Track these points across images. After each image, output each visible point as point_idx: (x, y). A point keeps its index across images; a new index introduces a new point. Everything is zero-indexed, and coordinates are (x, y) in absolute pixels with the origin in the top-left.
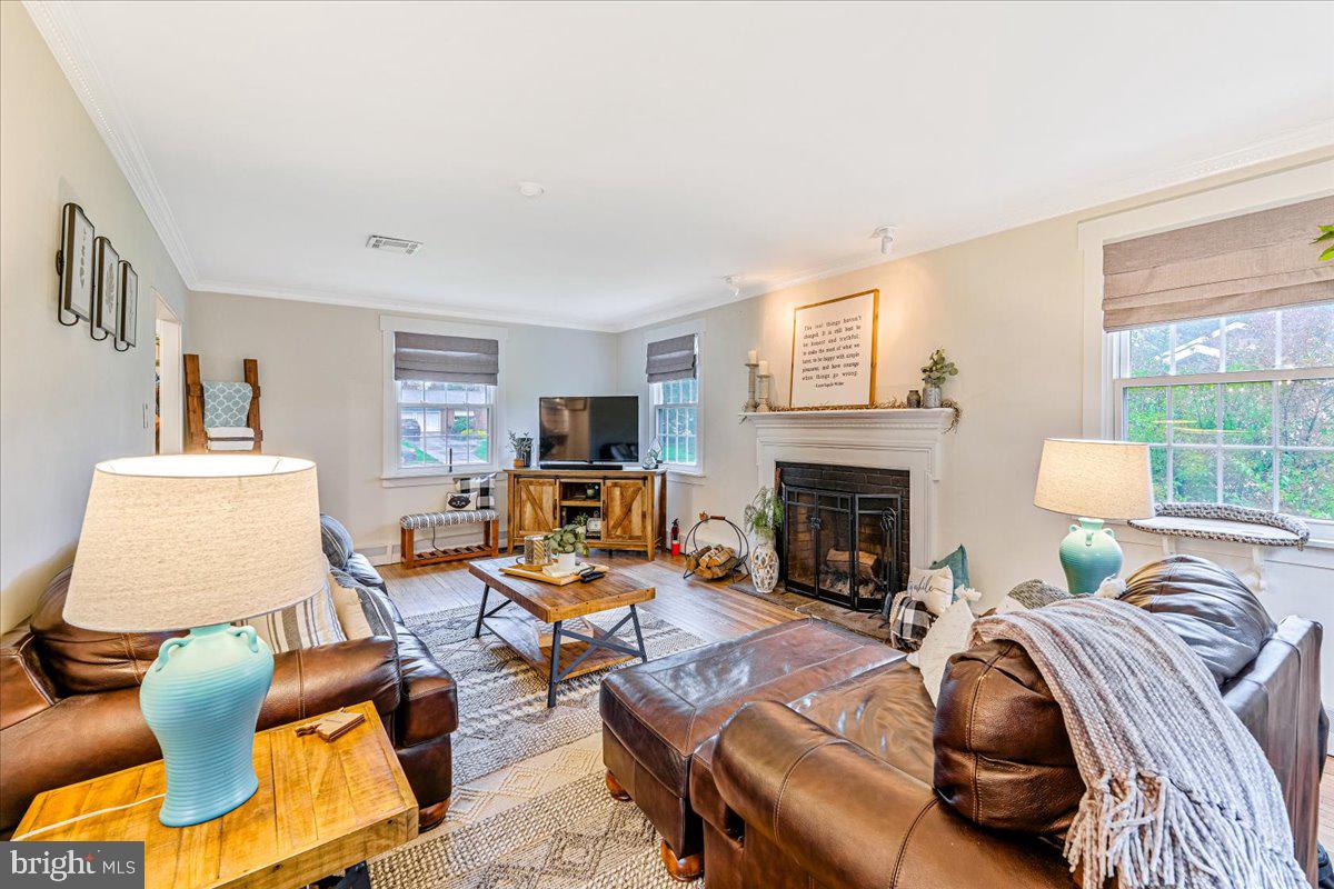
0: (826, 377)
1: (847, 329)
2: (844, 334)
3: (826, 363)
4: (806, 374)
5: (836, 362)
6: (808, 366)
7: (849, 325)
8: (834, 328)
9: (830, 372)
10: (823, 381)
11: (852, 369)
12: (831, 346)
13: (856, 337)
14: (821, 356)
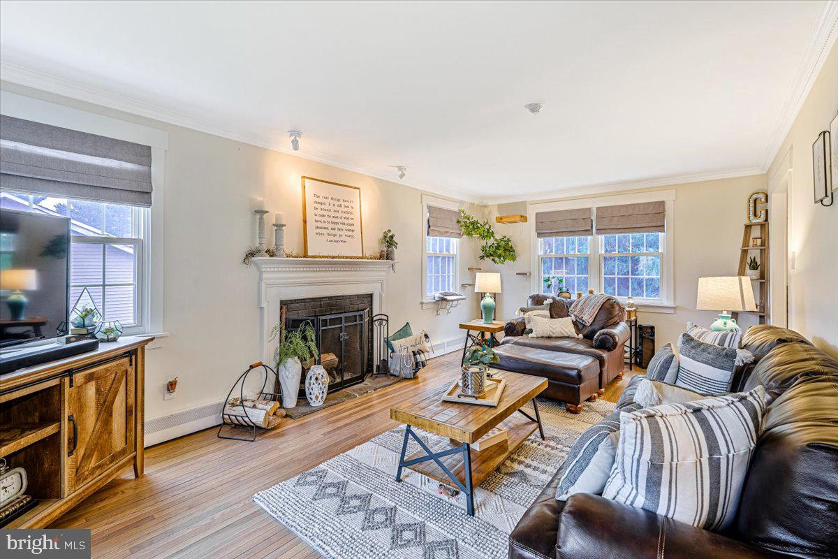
0: (335, 235)
1: (345, 207)
2: (344, 209)
3: (333, 226)
4: (318, 230)
5: (340, 226)
6: (319, 225)
7: (346, 204)
8: (336, 203)
9: (336, 232)
10: (331, 238)
11: (350, 233)
12: (336, 214)
13: (351, 213)
14: (330, 220)
